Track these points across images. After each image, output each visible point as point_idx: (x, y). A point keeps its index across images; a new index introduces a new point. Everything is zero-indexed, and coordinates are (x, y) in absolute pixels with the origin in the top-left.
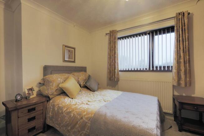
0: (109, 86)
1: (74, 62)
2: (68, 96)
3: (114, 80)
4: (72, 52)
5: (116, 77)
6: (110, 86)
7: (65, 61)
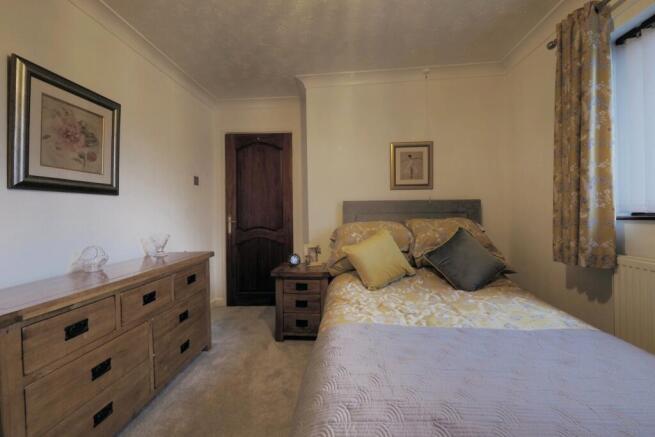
0: (575, 290)
1: (428, 186)
2: (361, 280)
3: (577, 263)
4: (422, 159)
5: (584, 251)
6: (581, 291)
7: (395, 186)
